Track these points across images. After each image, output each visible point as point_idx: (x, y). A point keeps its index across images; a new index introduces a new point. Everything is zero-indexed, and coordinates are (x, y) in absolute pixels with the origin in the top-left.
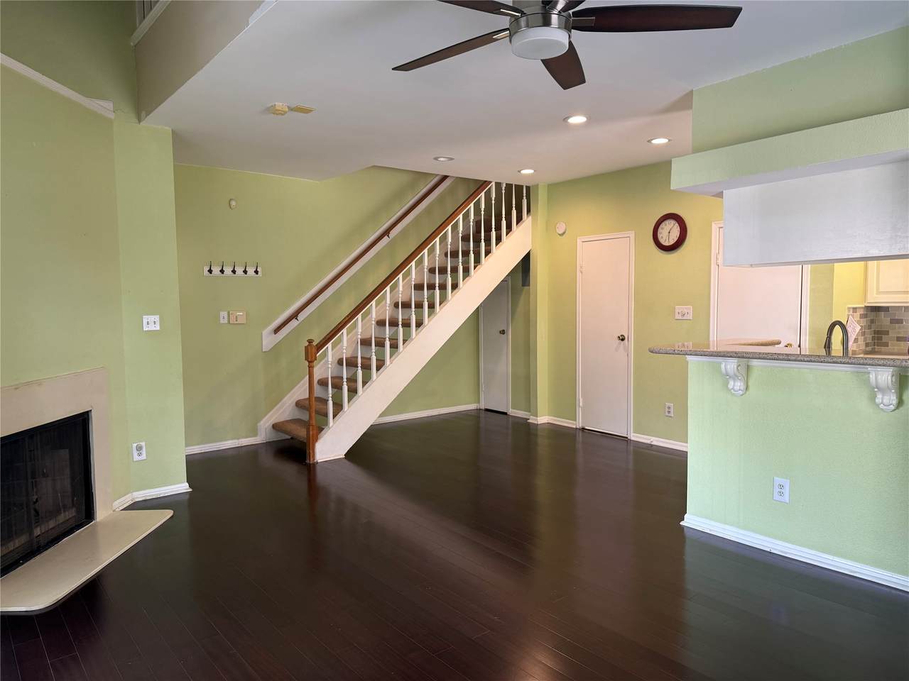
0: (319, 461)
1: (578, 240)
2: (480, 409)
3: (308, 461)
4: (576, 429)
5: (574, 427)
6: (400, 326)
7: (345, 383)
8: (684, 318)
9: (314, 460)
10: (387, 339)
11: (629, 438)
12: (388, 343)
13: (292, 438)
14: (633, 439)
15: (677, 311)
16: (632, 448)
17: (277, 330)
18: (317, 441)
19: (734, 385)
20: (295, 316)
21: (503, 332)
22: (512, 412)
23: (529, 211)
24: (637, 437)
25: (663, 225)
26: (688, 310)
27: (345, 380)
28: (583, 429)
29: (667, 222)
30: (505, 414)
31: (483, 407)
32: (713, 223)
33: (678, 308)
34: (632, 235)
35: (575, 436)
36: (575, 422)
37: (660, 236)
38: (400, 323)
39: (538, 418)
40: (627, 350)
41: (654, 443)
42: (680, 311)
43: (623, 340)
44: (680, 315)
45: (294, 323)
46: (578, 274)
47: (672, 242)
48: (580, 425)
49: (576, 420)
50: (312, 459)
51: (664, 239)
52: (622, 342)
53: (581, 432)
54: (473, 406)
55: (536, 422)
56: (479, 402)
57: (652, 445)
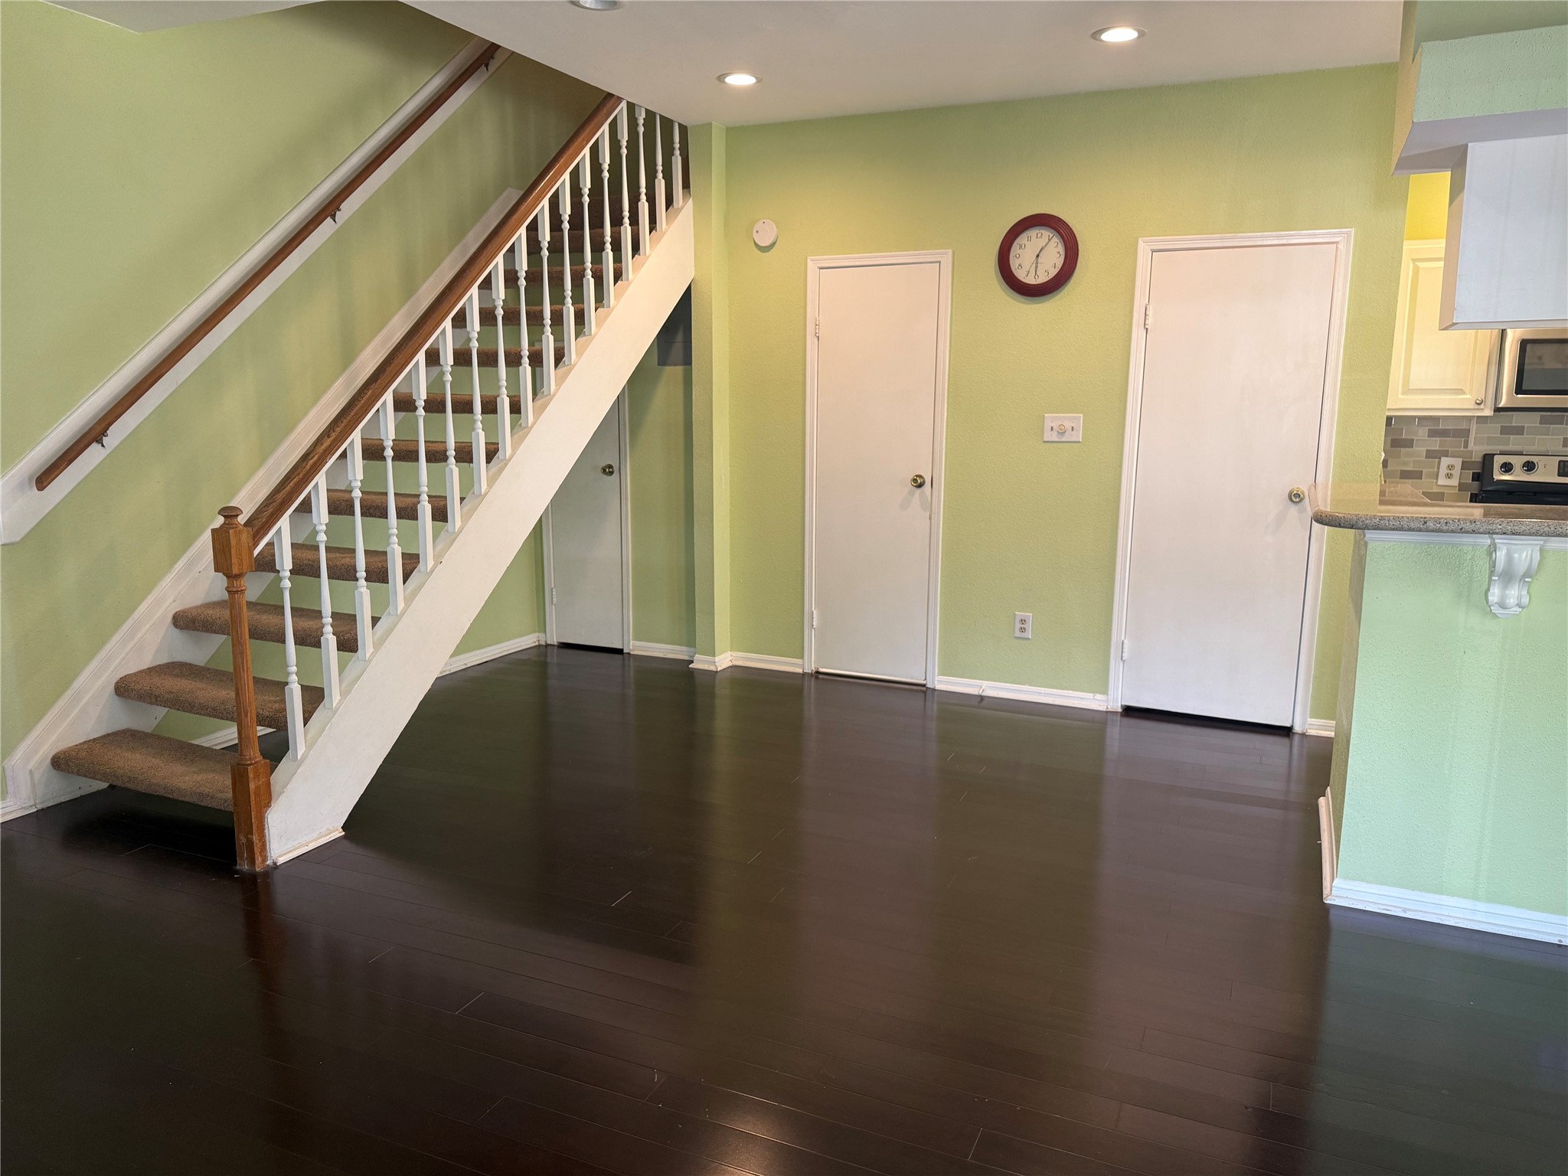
0: (281, 860)
1: (810, 263)
2: (547, 645)
3: (244, 866)
4: (804, 674)
5: (800, 671)
6: (452, 460)
7: (328, 629)
8: (1064, 440)
9: (265, 859)
10: (424, 497)
11: (928, 686)
12: (425, 509)
13: (112, 787)
14: (939, 687)
15: (1048, 424)
16: (935, 706)
17: (44, 478)
18: (268, 805)
19: (1503, 597)
20: (95, 433)
21: (608, 470)
22: (635, 646)
23: (686, 185)
24: (947, 683)
25: (1022, 239)
26: (1075, 423)
27: (328, 619)
28: (818, 672)
29: (1033, 233)
30: (620, 651)
31: (554, 639)
32: (1140, 240)
33: (1051, 420)
34: (947, 260)
35: (801, 690)
36: (799, 661)
37: (1014, 263)
38: (451, 453)
39: (717, 659)
40: (928, 507)
41: (990, 693)
42: (1055, 425)
43: (920, 486)
44: (1055, 433)
45: (94, 455)
46: (811, 340)
47: (1042, 278)
48: (810, 666)
49: (802, 657)
50: (258, 860)
51: (1026, 268)
52: (918, 491)
53: (813, 679)
54: (528, 641)
55: (712, 668)
56: (542, 628)
57: (982, 698)
